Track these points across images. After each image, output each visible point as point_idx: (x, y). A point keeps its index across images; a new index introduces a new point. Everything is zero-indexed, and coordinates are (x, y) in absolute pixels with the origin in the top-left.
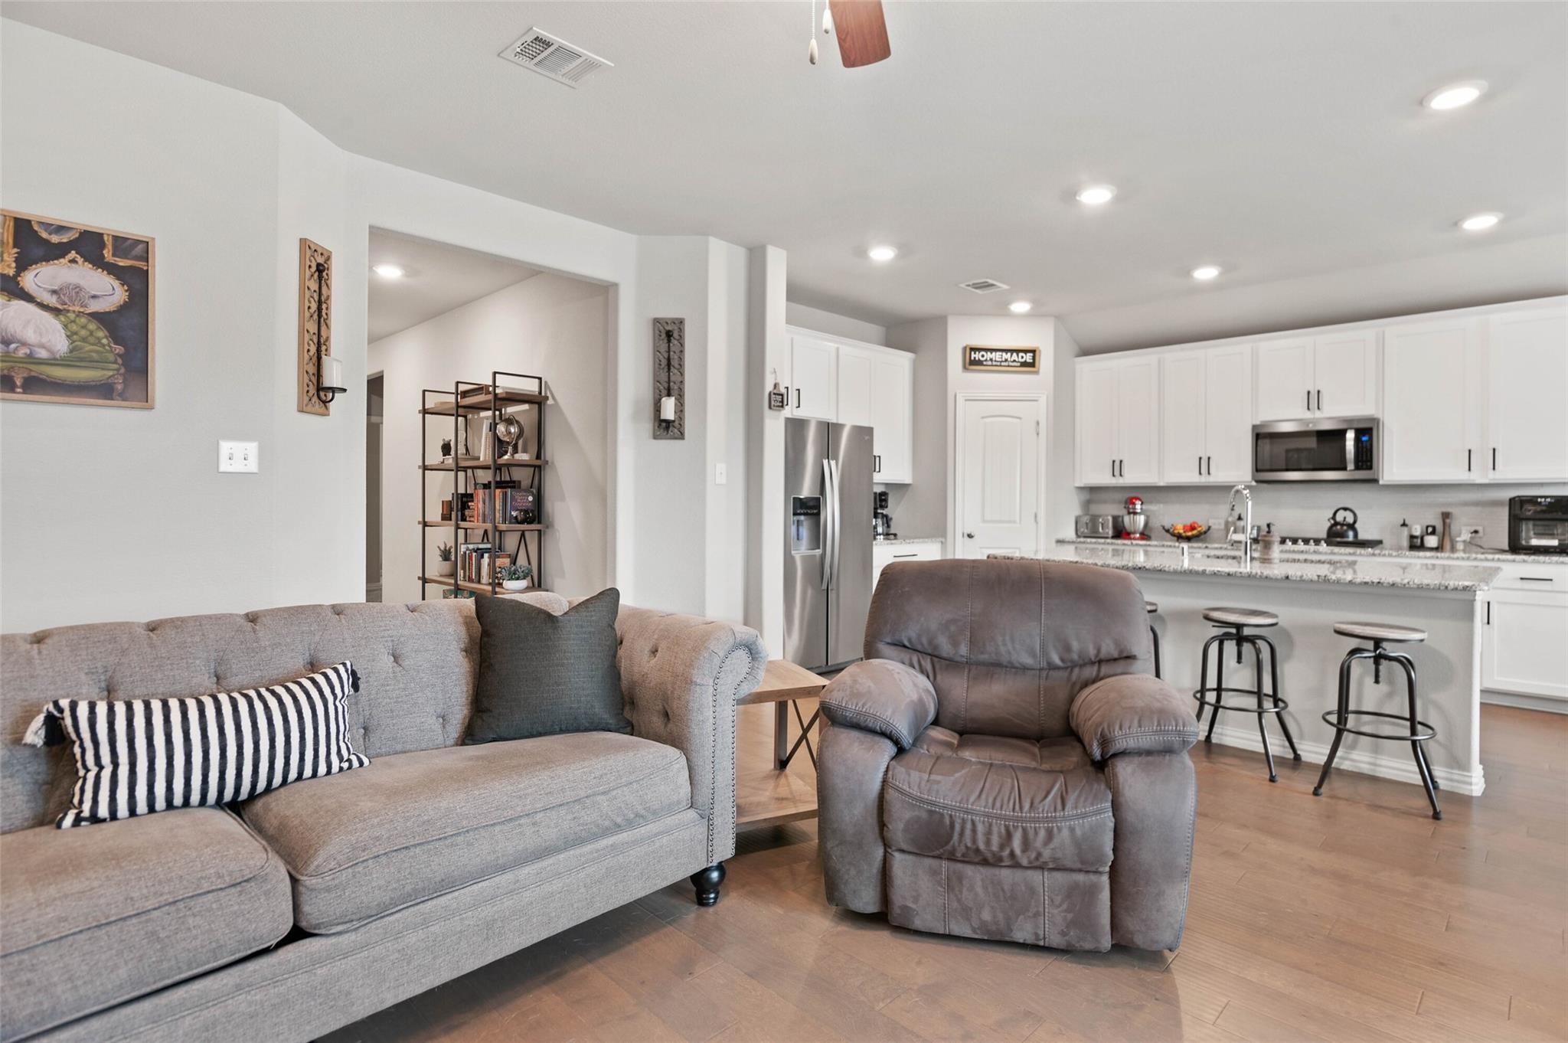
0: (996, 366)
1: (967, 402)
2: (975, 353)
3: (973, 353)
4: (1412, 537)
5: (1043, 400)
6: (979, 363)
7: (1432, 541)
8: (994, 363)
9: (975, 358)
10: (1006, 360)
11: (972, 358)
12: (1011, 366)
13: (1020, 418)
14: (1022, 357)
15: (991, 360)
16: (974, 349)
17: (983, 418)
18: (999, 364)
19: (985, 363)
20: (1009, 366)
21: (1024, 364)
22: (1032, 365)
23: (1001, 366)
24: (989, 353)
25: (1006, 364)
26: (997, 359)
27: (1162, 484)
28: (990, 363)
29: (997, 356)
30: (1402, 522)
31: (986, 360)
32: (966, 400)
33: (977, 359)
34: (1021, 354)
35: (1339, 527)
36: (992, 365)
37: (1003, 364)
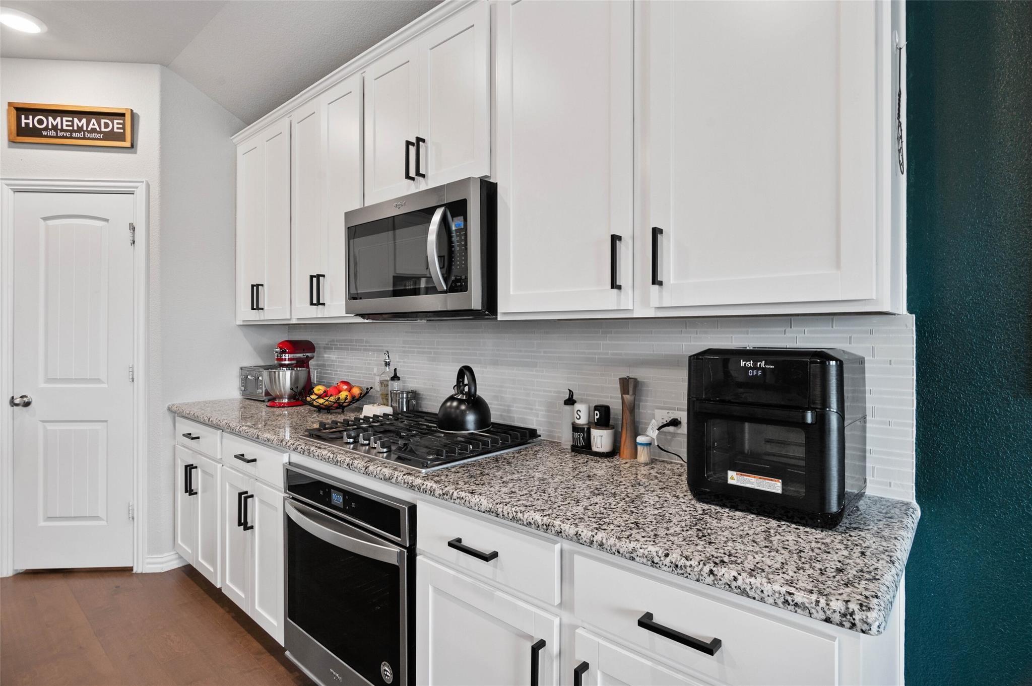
0: (63, 137)
1: (16, 194)
2: (27, 118)
3: (23, 117)
4: (576, 428)
5: (141, 191)
6: (35, 132)
7: (601, 439)
8: (60, 134)
9: (27, 124)
10: (80, 129)
11: (23, 125)
12: (89, 139)
13: (107, 220)
14: (106, 125)
15: (55, 128)
16: (21, 110)
17: (45, 219)
18: (68, 134)
19: (44, 133)
20: (84, 138)
21: (111, 136)
22: (121, 137)
23: (71, 138)
24: (50, 119)
25: (81, 135)
26: (65, 128)
27: (294, 321)
28: (53, 133)
29: (65, 123)
30: (567, 397)
31: (46, 129)
32: (16, 191)
33: (31, 126)
34: (103, 121)
35: (455, 404)
36: (57, 137)
37: (74, 135)
